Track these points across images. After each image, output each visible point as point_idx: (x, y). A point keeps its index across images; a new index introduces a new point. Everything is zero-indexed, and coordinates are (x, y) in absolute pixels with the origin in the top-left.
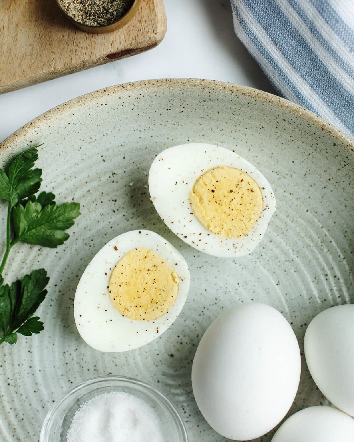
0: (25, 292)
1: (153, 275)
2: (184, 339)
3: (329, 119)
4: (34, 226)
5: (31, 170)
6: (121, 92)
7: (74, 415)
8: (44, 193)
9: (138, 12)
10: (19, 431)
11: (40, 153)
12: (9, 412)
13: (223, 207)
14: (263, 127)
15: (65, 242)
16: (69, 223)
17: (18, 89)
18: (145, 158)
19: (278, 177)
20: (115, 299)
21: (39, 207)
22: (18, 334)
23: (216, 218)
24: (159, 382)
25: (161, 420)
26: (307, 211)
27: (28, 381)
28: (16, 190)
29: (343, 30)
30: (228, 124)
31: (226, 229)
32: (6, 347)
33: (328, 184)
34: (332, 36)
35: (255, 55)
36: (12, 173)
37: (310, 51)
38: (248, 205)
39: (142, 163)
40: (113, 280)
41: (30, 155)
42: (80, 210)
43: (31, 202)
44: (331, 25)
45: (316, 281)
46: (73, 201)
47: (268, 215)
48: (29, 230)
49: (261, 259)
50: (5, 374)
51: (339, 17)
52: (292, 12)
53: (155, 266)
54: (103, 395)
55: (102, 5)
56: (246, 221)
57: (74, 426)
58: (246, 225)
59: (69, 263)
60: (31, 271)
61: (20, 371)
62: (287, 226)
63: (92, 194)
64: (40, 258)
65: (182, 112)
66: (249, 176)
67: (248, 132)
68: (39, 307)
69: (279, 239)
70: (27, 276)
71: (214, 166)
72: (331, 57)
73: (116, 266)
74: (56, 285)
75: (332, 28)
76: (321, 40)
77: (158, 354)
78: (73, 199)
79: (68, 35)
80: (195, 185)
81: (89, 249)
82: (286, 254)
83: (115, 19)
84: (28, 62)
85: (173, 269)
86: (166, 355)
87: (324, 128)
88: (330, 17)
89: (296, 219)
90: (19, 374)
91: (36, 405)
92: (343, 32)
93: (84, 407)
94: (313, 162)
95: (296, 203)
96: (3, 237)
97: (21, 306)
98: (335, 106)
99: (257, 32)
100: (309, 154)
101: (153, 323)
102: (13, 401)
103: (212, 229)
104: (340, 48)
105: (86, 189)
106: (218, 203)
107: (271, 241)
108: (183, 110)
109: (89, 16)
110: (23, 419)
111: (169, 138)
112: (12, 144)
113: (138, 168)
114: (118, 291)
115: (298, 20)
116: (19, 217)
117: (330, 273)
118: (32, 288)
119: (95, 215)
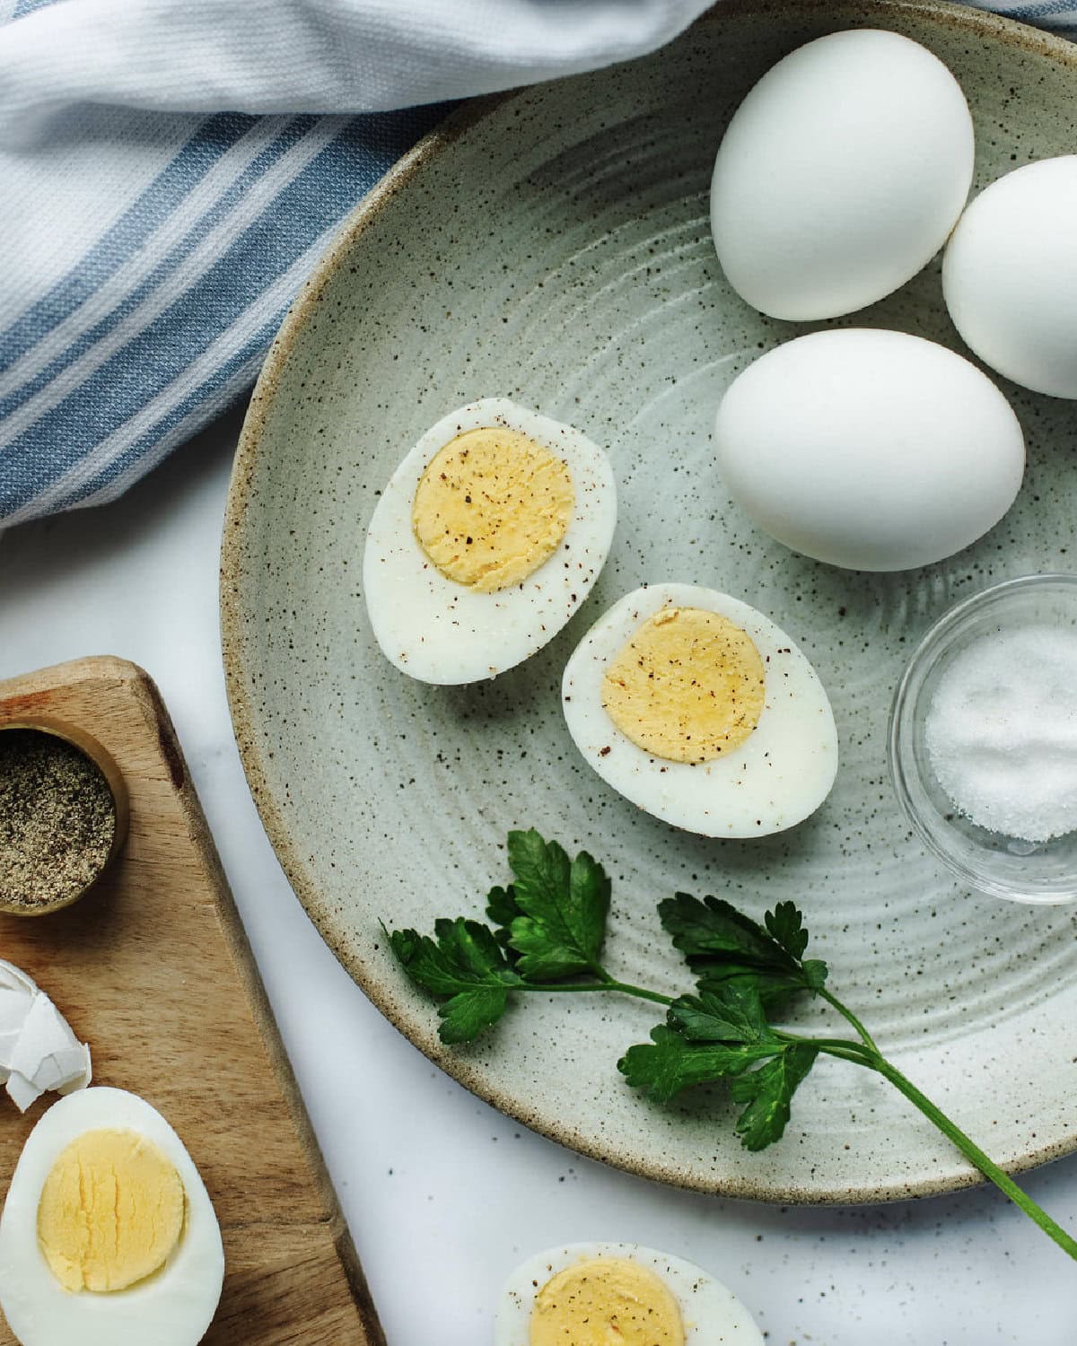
0: (713, 944)
1: (663, 668)
2: (804, 587)
3: (296, 283)
4: (565, 931)
5: (439, 943)
6: (259, 753)
7: (982, 827)
8: (489, 912)
9: (75, 724)
10: (1023, 947)
11: (400, 926)
12: (983, 970)
13: (504, 517)
14: (321, 431)
15: (597, 861)
16: (554, 852)
17: (261, 980)
18: (402, 688)
19: (431, 390)
20: (719, 749)
21: (521, 922)
22: (805, 957)
23: (529, 532)
24: (902, 640)
25: (988, 634)
26: (505, 321)
27: (910, 930)
28: (486, 975)
29: (94, 267)
30: (318, 510)
31: (553, 509)
32: (837, 983)
33: (443, 278)
34: (109, 292)
35: (158, 457)
36: (447, 986)
37: (144, 336)
38: (499, 461)
39: (412, 696)
40: (677, 754)
41: (407, 946)
42: (523, 830)
43: (512, 940)
44: (84, 294)
45: (664, 295)
46: (506, 847)
47: (517, 413)
48: (572, 942)
49: (618, 421)
50: (897, 983)
51: (66, 279)
52: (60, 382)
53: (641, 663)
54: (933, 765)
55: (65, 805)
56: (534, 465)
57: (1006, 828)
58: (542, 466)
59: (642, 850)
60: (665, 932)
61: (890, 949)
62: (540, 365)
63: (488, 804)
64: (635, 914)
65: (294, 613)
66: (431, 462)
67: (332, 465)
68: (743, 913)
69: (571, 382)
70: (675, 943)
71: (414, 540)
72: (157, 290)
73: (646, 750)
74: (695, 877)
75: (91, 293)
76: (120, 314)
77: (841, 643)
78: (501, 847)
79: (135, 877)
80: (457, 581)
81: (611, 806)
82: (605, 365)
83: (96, 776)
84: (200, 962)
85: (648, 623)
86: (841, 626)
87: (316, 297)
88: (68, 298)
89: (524, 346)
90: (896, 951)
91: (964, 911)
92: (100, 267)
93: (962, 805)
94: (394, 314)
95: (488, 347)
96: (591, 998)
97: (744, 952)
98: (265, 272)
99: (107, 455)
100: (378, 323)
101: (768, 660)
102: (956, 962)
103: (555, 540)
104: (136, 272)
105: (477, 819)
106: (496, 529)
107: (577, 400)
108: (290, 612)
109: (92, 832)
110: (998, 940)
111: (355, 637)
112: (386, 990)
113: (425, 704)
114: (701, 743)
115: (77, 368)
116: (546, 964)
117: (642, 262)
118: (701, 929)
119: (535, 797)
